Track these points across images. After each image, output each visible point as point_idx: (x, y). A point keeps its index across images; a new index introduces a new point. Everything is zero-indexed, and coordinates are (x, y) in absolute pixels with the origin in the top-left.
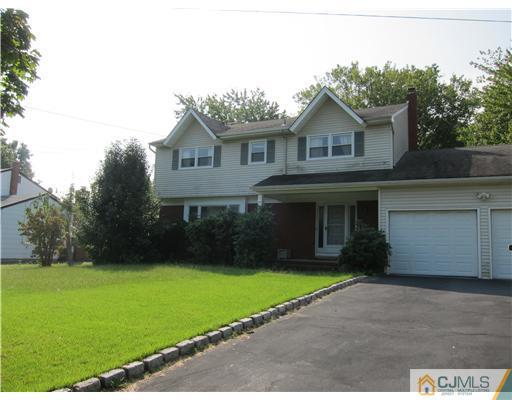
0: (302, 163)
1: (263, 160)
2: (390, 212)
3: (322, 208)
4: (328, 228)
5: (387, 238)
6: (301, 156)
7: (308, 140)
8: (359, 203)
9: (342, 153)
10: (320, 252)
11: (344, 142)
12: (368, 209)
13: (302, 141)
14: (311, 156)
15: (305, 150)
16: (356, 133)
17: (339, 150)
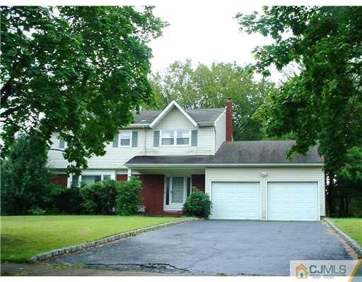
0: (156, 148)
1: (129, 144)
2: (212, 182)
3: (168, 178)
4: (172, 192)
5: (210, 197)
6: (156, 144)
7: (161, 132)
8: (193, 176)
9: (183, 143)
10: (167, 208)
11: (184, 136)
12: (198, 180)
13: (157, 133)
14: (162, 144)
15: (159, 139)
16: (192, 131)
17: (181, 141)
